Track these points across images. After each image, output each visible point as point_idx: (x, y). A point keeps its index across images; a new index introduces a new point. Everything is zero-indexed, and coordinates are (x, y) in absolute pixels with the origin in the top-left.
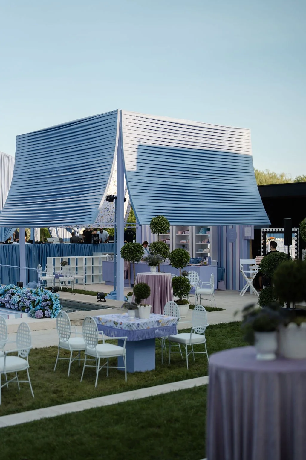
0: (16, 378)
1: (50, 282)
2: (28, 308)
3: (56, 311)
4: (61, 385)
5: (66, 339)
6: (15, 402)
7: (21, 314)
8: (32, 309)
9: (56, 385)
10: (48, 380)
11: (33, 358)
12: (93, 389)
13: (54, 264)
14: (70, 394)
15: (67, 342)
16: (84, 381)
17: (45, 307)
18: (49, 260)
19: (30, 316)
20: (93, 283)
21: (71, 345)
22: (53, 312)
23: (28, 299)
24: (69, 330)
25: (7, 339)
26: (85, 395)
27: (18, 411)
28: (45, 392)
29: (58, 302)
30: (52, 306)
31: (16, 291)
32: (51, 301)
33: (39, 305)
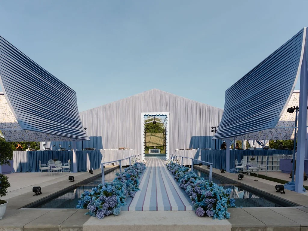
1: (243, 169)
2: (194, 201)
3: (219, 212)
8: (196, 203)
13: (247, 160)
17: (208, 204)
18: (245, 157)
20: (272, 170)
22: (216, 212)
23: (195, 192)
30: (216, 205)
32: (215, 199)
33: (203, 200)
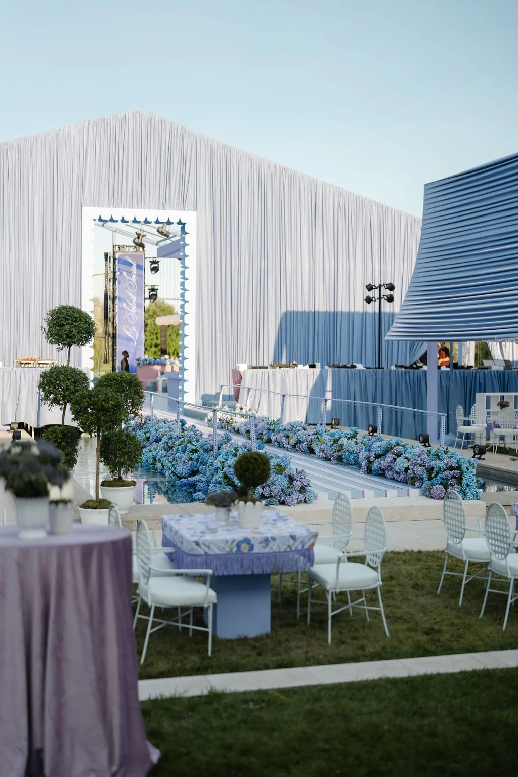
0: (363, 601)
1: (477, 435)
2: (421, 480)
3: (467, 488)
4: (443, 620)
5: (458, 540)
6: (355, 642)
7: (408, 490)
8: (427, 483)
9: (435, 619)
10: (424, 610)
11: (409, 568)
12: (498, 633)
13: (488, 407)
14: (453, 639)
15: (459, 545)
16: (485, 617)
17: (449, 480)
18: (481, 397)
19: (424, 494)
21: (466, 552)
22: (462, 489)
23: (421, 465)
24: (463, 524)
25: (351, 533)
26: (479, 643)
27: (355, 659)
28: (409, 630)
29: (471, 472)
30: (462, 479)
31: (405, 450)
32: (460, 470)
33: (439, 475)
